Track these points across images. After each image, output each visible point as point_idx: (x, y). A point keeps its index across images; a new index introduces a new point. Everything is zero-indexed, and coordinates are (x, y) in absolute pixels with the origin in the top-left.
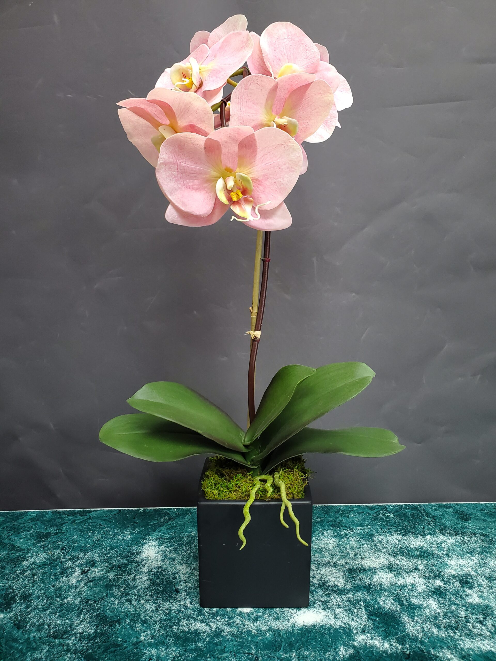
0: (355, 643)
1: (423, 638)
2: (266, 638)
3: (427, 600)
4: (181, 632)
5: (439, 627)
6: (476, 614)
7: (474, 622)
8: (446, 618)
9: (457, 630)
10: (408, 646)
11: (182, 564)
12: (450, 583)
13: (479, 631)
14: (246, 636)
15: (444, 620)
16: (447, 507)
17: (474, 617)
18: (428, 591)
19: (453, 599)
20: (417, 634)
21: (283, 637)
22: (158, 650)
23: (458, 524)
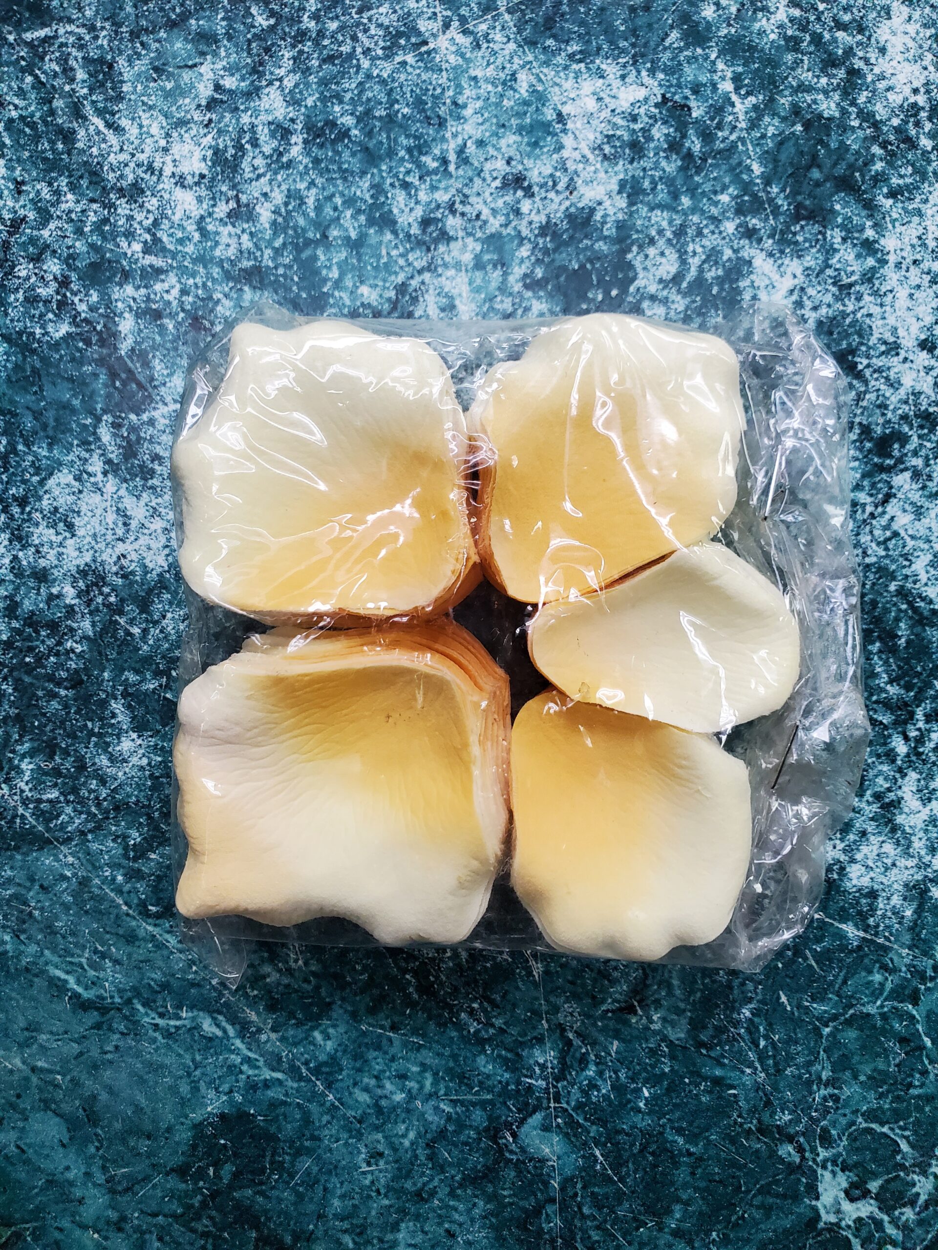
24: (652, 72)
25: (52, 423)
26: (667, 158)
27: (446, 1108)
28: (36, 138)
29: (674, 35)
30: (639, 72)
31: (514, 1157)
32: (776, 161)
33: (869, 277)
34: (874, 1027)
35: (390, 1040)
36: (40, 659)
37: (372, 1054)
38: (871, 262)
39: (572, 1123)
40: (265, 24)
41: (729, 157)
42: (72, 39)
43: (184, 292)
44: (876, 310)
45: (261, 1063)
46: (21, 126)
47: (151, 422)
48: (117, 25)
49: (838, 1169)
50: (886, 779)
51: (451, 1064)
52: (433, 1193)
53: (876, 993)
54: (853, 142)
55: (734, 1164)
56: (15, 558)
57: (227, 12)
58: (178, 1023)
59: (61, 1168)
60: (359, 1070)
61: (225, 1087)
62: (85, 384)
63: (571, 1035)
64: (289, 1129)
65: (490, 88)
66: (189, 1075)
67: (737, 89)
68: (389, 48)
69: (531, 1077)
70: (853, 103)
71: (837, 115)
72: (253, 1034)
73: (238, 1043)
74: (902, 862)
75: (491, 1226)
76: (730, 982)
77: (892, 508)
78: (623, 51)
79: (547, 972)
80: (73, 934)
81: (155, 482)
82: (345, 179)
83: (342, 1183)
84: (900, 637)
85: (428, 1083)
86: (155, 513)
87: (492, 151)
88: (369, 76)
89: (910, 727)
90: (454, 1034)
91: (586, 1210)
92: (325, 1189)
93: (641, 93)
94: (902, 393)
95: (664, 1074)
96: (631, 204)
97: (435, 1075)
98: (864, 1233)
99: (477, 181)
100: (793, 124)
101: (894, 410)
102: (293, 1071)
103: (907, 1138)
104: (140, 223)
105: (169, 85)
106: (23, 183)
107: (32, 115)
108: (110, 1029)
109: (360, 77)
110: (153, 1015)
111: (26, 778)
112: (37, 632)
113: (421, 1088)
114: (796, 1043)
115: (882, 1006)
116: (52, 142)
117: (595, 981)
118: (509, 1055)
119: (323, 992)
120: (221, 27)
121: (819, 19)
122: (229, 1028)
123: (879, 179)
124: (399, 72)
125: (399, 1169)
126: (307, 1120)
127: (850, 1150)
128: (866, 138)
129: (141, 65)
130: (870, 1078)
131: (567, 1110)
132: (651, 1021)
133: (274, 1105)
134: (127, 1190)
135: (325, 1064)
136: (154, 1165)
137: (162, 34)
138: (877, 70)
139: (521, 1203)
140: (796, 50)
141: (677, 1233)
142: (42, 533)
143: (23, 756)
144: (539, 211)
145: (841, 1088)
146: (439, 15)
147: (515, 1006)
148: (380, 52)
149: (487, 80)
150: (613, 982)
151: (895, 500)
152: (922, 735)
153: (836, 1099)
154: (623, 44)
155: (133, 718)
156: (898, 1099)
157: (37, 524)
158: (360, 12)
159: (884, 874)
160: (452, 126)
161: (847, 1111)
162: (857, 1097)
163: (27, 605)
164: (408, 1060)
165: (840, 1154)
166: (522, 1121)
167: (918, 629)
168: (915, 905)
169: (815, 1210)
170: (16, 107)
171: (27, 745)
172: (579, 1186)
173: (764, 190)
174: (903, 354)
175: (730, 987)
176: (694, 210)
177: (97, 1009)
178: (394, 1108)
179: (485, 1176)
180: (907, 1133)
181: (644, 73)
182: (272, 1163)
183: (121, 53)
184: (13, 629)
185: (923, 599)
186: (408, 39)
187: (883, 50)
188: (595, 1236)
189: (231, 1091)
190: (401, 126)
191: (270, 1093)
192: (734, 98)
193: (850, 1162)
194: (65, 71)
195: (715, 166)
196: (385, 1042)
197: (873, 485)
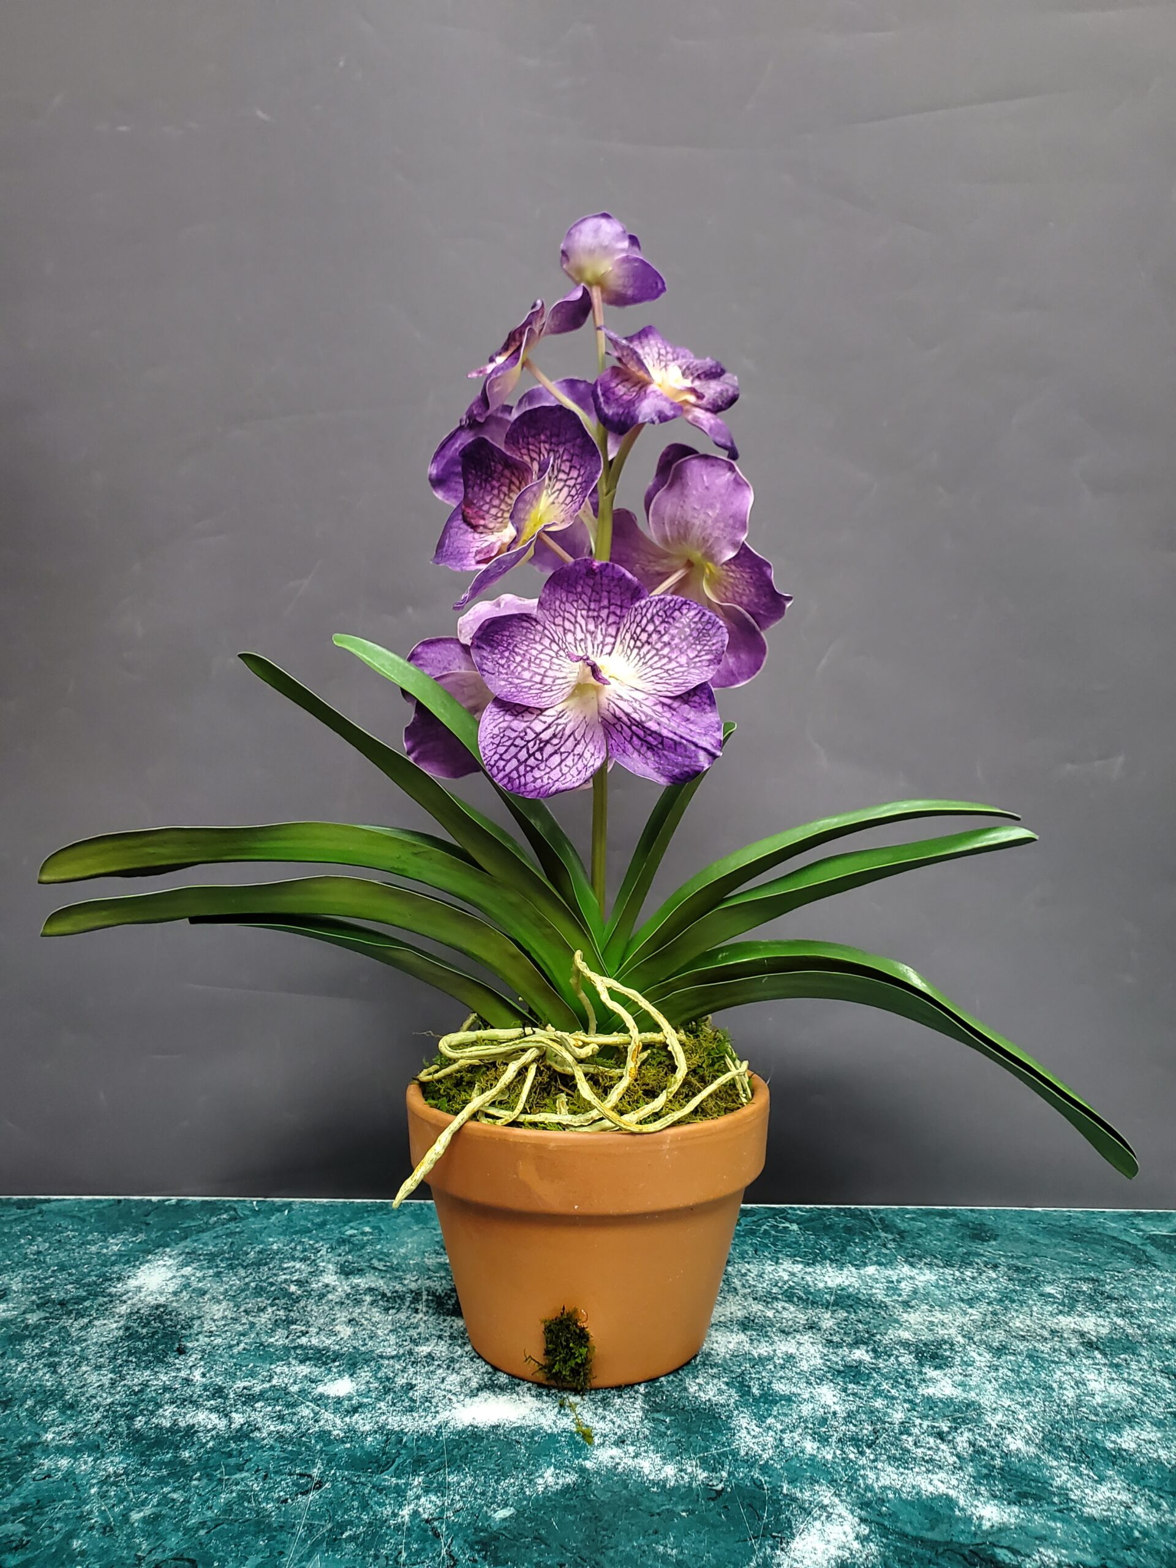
0: (588, 1464)
1: (772, 1459)
2: (362, 1447)
3: (816, 1386)
4: (151, 1429)
5: (824, 1440)
6: (934, 1419)
7: (923, 1433)
8: (851, 1422)
9: (869, 1447)
10: (724, 1474)
11: (219, 1302)
12: (889, 1356)
13: (929, 1452)
14: (313, 1442)
15: (843, 1428)
16: (943, 1214)
17: (926, 1424)
18: (826, 1369)
19: (885, 1386)
20: (760, 1452)
21: (405, 1446)
22: (76, 1460)
23: (958, 1246)
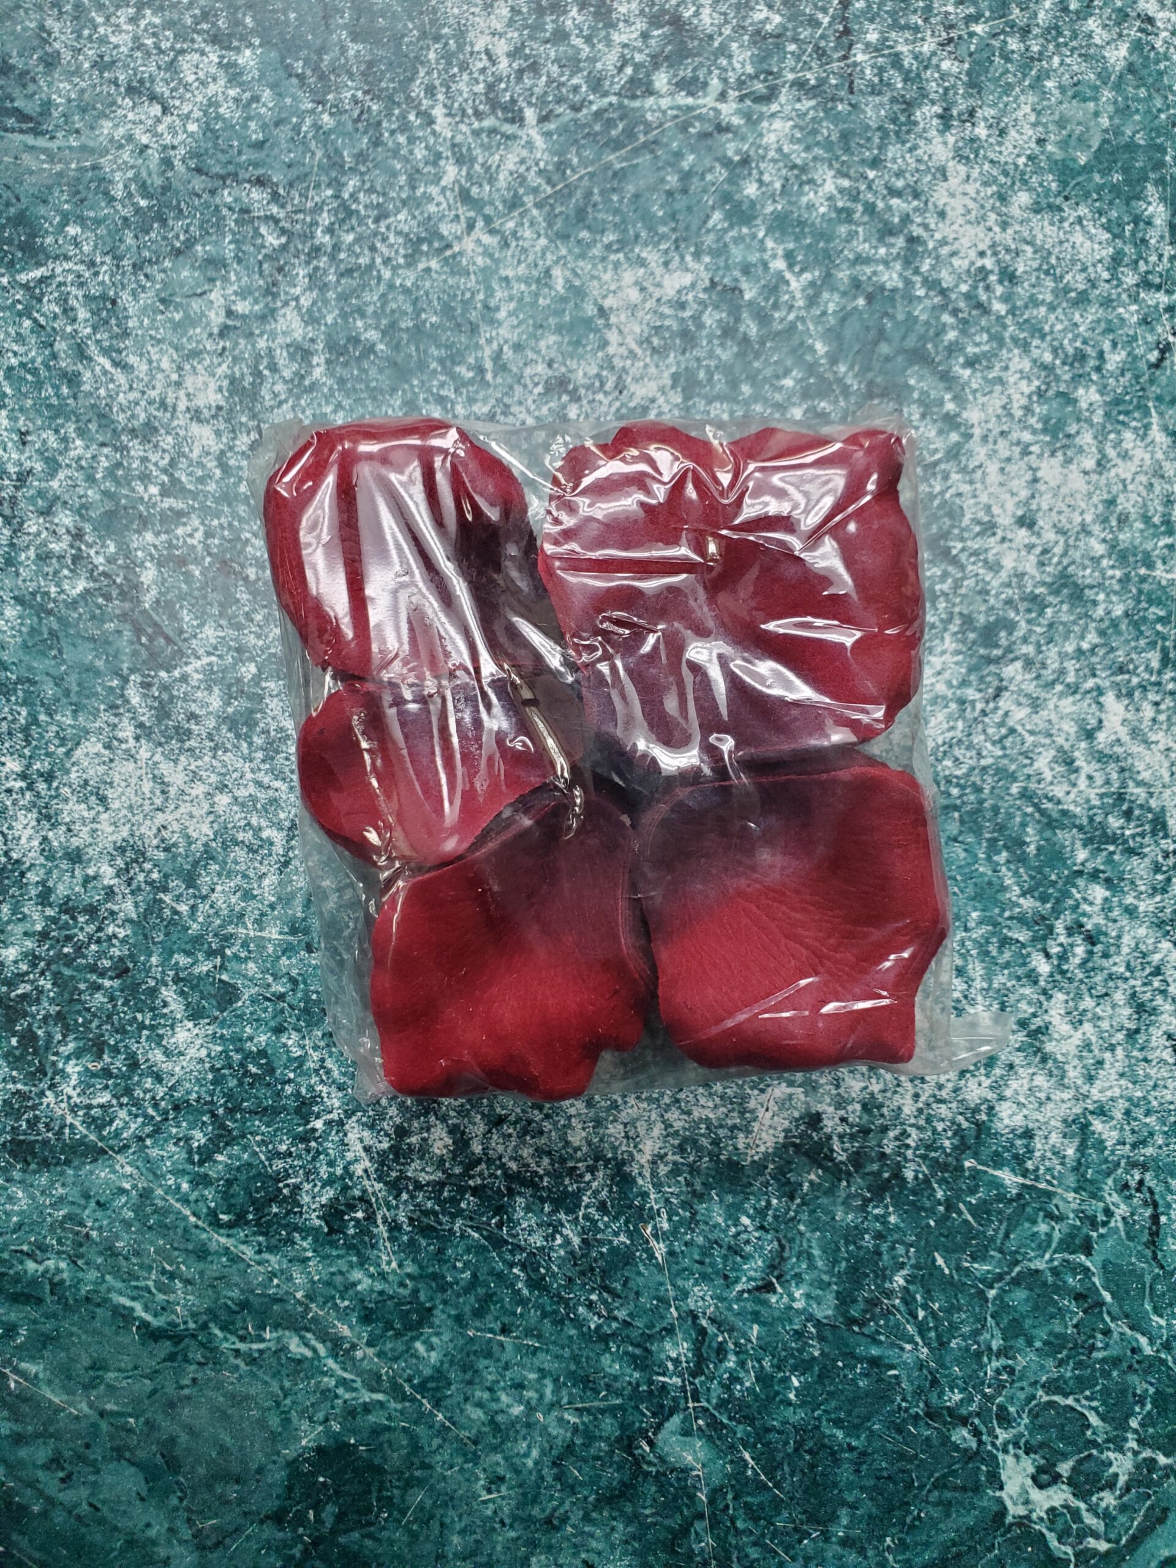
24: (697, 256)
25: (75, 688)
26: (722, 345)
27: (573, 1419)
28: (39, 385)
29: (717, 216)
30: (682, 258)
31: (653, 1469)
32: (839, 337)
33: (954, 453)
34: (1045, 1284)
35: (501, 1345)
36: (79, 949)
37: (482, 1363)
38: (954, 437)
39: (715, 1425)
40: (276, 243)
41: (789, 339)
42: (70, 278)
43: (208, 534)
44: (966, 488)
45: (358, 1384)
46: (22, 373)
47: (184, 678)
48: (118, 258)
49: (1021, 1452)
50: (1029, 1003)
51: (573, 1367)
52: (564, 1520)
53: (1043, 1245)
54: (920, 312)
55: (902, 1456)
56: (45, 839)
57: (234, 234)
58: (262, 1346)
59: (141, 1525)
60: (470, 1383)
61: (321, 1416)
62: (107, 642)
63: (704, 1323)
64: (395, 1458)
65: (523, 287)
66: (278, 1404)
67: (791, 266)
68: (412, 256)
69: (664, 1374)
70: (917, 272)
71: (900, 285)
72: (347, 1351)
73: (331, 1363)
74: (1057, 1095)
75: (635, 1553)
76: (877, 1246)
77: (1005, 703)
78: (663, 237)
79: (671, 1253)
80: (137, 1254)
81: (192, 743)
82: (374, 399)
83: (460, 1516)
84: (1028, 844)
85: (548, 1392)
86: (195, 777)
87: (530, 355)
88: (391, 286)
89: (1050, 942)
90: (573, 1332)
91: (740, 1524)
92: (442, 1525)
93: (688, 279)
94: (1004, 574)
95: (814, 1358)
96: (687, 398)
97: (556, 1380)
98: (1059, 1525)
99: (518, 390)
100: (855, 298)
101: (997, 595)
102: (396, 1391)
103: (1095, 1409)
104: (156, 464)
105: (177, 316)
106: (27, 433)
107: (33, 361)
108: (186, 1360)
109: (382, 288)
110: (233, 1338)
111: (73, 1082)
112: (74, 918)
113: (541, 1397)
114: (960, 1310)
115: (1051, 1260)
116: (56, 388)
117: (725, 1258)
118: (638, 1351)
119: (422, 1297)
120: (229, 251)
121: (870, 187)
122: (320, 1347)
123: (953, 349)
124: (423, 278)
125: (524, 1494)
126: (415, 1446)
127: (1033, 1428)
128: (934, 308)
129: (146, 298)
130: (1046, 1343)
131: (706, 1410)
132: (793, 1300)
133: (377, 1431)
134: (218, 1544)
135: (431, 1378)
136: (245, 1514)
137: (167, 264)
138: (938, 236)
139: (668, 1522)
140: (849, 220)
141: (845, 1542)
142: (72, 809)
143: (68, 1058)
144: (587, 416)
145: (1014, 1358)
146: (463, 219)
147: (637, 1294)
148: (401, 261)
149: (519, 279)
150: (746, 1258)
151: (1007, 694)
152: (1065, 952)
153: (1011, 1371)
154: (663, 229)
155: (188, 1005)
156: (1080, 1365)
157: (66, 800)
158: (377, 220)
159: (1038, 1110)
160: (486, 332)
161: (1025, 1384)
162: (1033, 1366)
163: (62, 890)
164: (523, 1366)
165: (1022, 1435)
166: (659, 1427)
167: (1048, 834)
168: (1076, 1142)
169: (1000, 1501)
170: (15, 354)
171: (72, 1046)
172: (730, 1496)
173: (831, 369)
174: (1000, 533)
175: (879, 1254)
176: (756, 398)
177: (169, 1338)
178: (513, 1424)
179: (622, 1494)
180: (1095, 1404)
181: (688, 258)
182: (379, 1500)
183: (123, 287)
184: (47, 918)
185: (1050, 800)
186: (430, 244)
187: (942, 215)
188: (754, 1553)
189: (327, 1420)
190: (430, 336)
191: (372, 1418)
192: (788, 276)
193: (1033, 1442)
194: (65, 311)
195: (774, 349)
196: (495, 1348)
197: (982, 679)
